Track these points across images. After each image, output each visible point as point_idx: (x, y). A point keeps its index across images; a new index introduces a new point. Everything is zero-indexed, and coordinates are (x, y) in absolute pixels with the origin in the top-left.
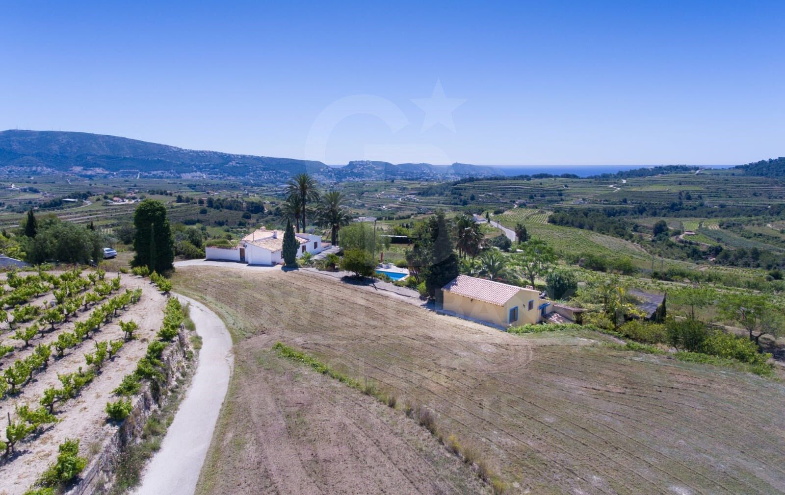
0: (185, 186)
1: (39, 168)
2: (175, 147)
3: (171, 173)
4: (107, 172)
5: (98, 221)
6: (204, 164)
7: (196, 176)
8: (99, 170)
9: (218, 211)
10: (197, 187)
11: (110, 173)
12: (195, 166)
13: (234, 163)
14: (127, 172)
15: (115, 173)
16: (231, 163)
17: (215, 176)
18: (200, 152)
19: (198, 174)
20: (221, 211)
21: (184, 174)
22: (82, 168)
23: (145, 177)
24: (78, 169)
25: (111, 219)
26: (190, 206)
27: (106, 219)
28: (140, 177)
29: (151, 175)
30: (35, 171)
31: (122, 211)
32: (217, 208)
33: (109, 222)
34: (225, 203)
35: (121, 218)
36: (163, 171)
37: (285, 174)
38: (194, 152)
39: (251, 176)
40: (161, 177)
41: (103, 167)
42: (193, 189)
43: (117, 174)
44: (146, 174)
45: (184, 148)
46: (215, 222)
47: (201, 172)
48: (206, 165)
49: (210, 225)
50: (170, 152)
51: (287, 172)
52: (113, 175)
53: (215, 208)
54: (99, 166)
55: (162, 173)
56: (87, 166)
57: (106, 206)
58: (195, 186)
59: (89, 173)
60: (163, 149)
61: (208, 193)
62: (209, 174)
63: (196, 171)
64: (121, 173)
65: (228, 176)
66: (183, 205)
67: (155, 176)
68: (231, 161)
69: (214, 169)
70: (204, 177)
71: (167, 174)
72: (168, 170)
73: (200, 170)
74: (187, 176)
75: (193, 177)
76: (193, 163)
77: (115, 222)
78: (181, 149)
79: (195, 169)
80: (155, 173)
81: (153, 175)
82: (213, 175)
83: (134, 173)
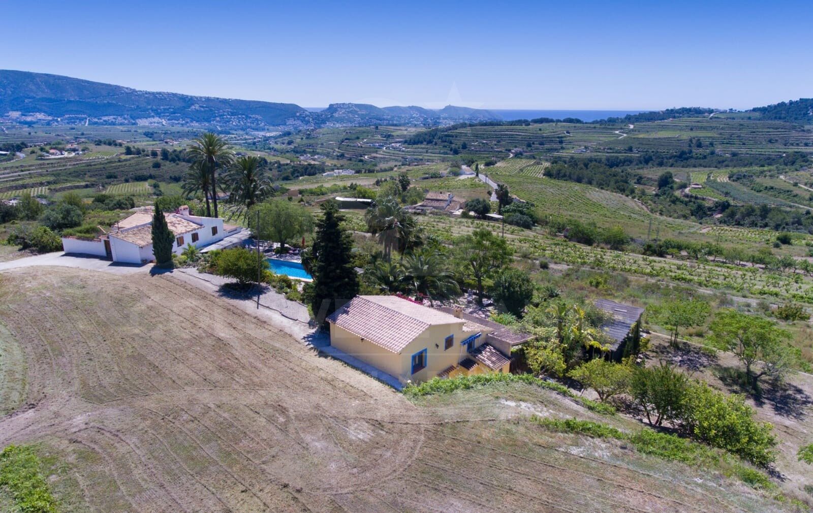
0: (141, 134)
2: (127, 88)
3: (125, 118)
4: (50, 118)
5: (31, 178)
6: (162, 108)
7: (154, 123)
8: (40, 116)
9: (174, 164)
10: (155, 135)
11: (53, 120)
12: (152, 110)
13: (197, 107)
14: (73, 118)
15: (59, 119)
16: (193, 107)
17: (176, 122)
18: (157, 93)
19: (157, 119)
20: (178, 164)
21: (140, 120)
22: (20, 113)
23: (96, 123)
24: (15, 114)
25: (46, 175)
26: (142, 158)
27: (41, 175)
28: (89, 124)
29: (102, 121)
31: (60, 166)
32: (173, 160)
33: (44, 179)
34: (182, 154)
35: (59, 175)
36: (115, 117)
37: (257, 119)
38: (149, 93)
39: (217, 122)
40: (113, 124)
41: (45, 112)
42: (150, 138)
43: (62, 120)
44: (96, 120)
45: (137, 89)
46: (171, 177)
47: (160, 117)
48: (165, 109)
49: (164, 181)
50: (122, 93)
51: (259, 117)
52: (58, 122)
53: (170, 161)
54: (40, 111)
55: (114, 118)
56: (26, 111)
57: (42, 159)
58: (152, 134)
59: (29, 119)
60: (113, 90)
61: (166, 142)
62: (169, 120)
63: (153, 117)
64: (66, 119)
65: (192, 122)
66: (133, 158)
67: (106, 122)
68: (193, 104)
69: (174, 113)
70: (164, 123)
71: (120, 120)
72: (121, 115)
73: (158, 114)
74: (143, 122)
75: (151, 123)
76: (149, 107)
77: (51, 179)
78: (134, 91)
79: (153, 114)
80: (106, 118)
81: (105, 121)
82: (173, 121)
83: (81, 120)
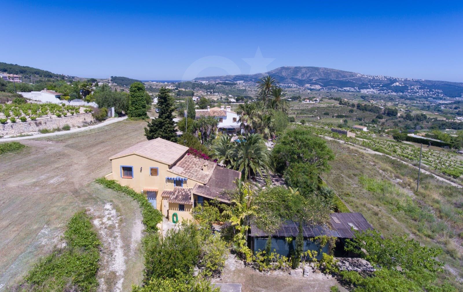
0: (359, 97)
1: (292, 85)
3: (355, 89)
4: (321, 88)
6: (376, 84)
7: (370, 92)
8: (317, 86)
10: (366, 98)
12: (371, 85)
13: (397, 84)
14: (331, 88)
15: (324, 88)
16: (395, 84)
17: (383, 92)
18: (376, 77)
21: (362, 90)
22: (310, 85)
23: (340, 91)
24: (308, 85)
26: (346, 107)
28: (337, 91)
29: (343, 90)
30: (290, 86)
32: (362, 110)
36: (350, 88)
37: (438, 93)
38: (371, 76)
39: (408, 93)
40: (349, 91)
41: (319, 85)
42: (363, 99)
43: (325, 89)
44: (340, 89)
47: (373, 89)
48: (378, 85)
50: (357, 76)
51: (440, 91)
53: (360, 110)
54: (317, 84)
55: (350, 89)
56: (312, 84)
59: (312, 87)
61: (369, 102)
62: (379, 90)
63: (370, 89)
64: (328, 88)
65: (392, 92)
68: (395, 82)
69: (383, 87)
70: (374, 92)
71: (352, 89)
72: (353, 87)
73: (373, 87)
74: (364, 91)
75: (367, 92)
76: (369, 83)
78: (364, 75)
79: (370, 87)
80: (345, 88)
81: (345, 90)
82: (381, 91)
83: (334, 88)
